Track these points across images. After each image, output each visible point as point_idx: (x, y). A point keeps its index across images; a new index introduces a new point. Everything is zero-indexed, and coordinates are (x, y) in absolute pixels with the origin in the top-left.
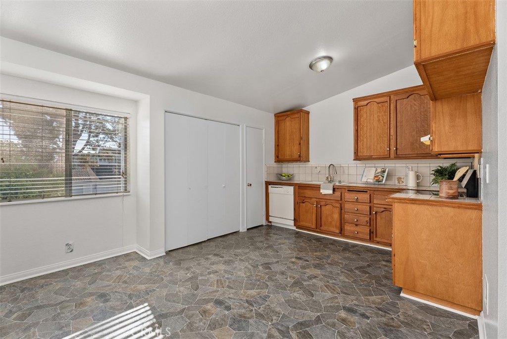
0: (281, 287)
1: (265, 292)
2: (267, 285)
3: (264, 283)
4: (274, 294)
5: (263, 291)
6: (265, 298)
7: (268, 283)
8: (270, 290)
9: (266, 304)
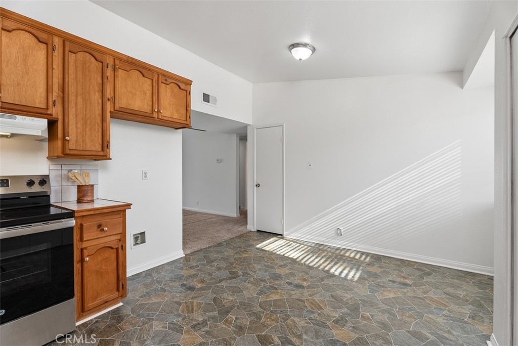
0: (245, 306)
1: (262, 299)
2: (261, 307)
3: (265, 310)
4: (253, 297)
5: (264, 300)
6: (261, 292)
7: (259, 309)
8: (257, 301)
9: (259, 288)
